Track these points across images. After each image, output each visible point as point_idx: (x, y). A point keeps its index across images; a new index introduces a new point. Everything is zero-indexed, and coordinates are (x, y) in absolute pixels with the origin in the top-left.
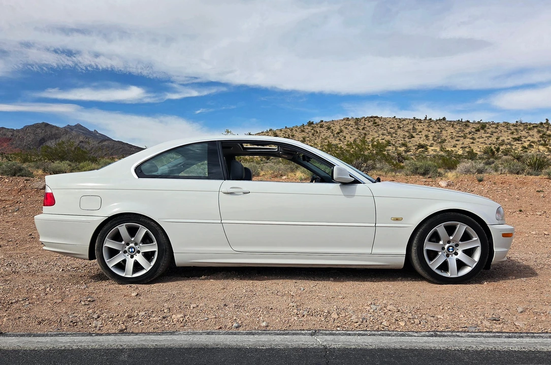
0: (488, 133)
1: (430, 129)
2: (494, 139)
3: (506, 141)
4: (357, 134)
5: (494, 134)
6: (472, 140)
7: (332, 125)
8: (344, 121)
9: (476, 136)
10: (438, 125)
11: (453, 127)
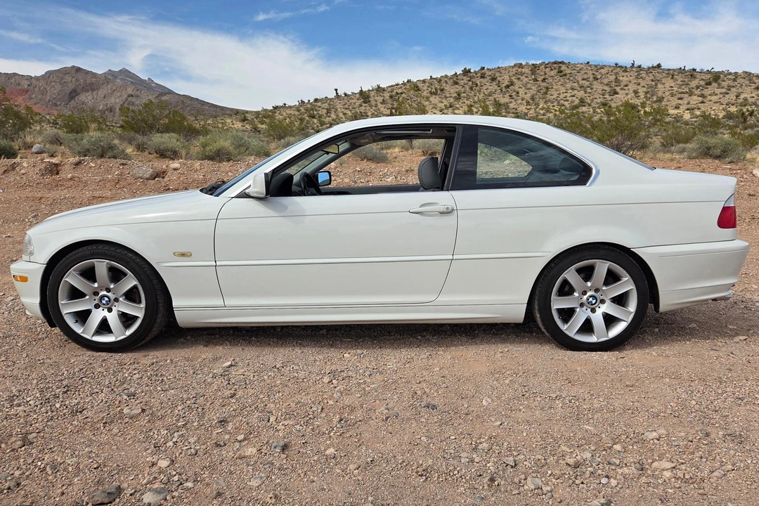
0: (723, 88)
1: (640, 81)
2: (732, 96)
3: (751, 100)
4: (534, 88)
5: (732, 89)
6: (701, 99)
7: (497, 75)
8: (516, 68)
9: (706, 92)
10: (650, 75)
11: (672, 78)
